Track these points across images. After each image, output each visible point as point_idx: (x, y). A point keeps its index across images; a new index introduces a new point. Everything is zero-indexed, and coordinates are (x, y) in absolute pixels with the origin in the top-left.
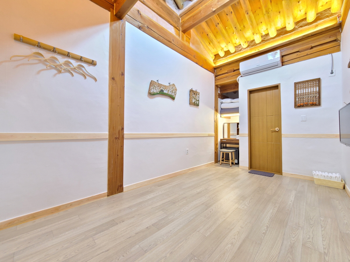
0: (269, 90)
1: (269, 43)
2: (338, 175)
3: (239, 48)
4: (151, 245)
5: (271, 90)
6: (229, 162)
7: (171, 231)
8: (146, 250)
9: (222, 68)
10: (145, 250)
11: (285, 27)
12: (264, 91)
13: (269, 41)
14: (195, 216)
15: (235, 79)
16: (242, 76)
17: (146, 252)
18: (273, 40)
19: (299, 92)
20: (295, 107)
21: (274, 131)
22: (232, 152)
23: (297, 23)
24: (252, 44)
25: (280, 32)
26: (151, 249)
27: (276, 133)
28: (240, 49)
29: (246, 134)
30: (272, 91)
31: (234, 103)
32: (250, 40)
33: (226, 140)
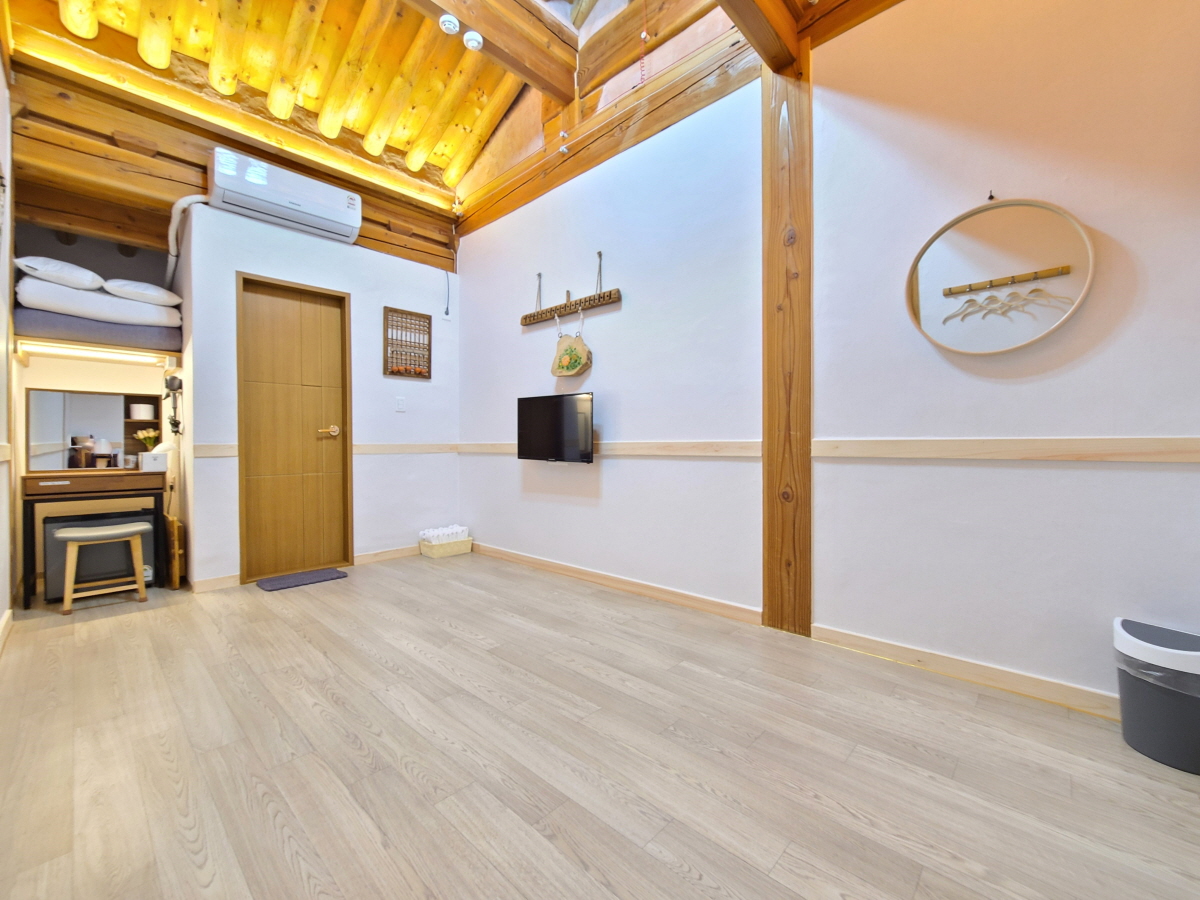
0: (311, 302)
1: (317, 146)
2: (457, 528)
3: (188, 70)
4: (642, 812)
5: (316, 303)
6: (134, 582)
7: (574, 770)
8: (665, 820)
9: (71, 94)
10: (663, 823)
11: (362, 137)
12: (293, 299)
13: (314, 140)
14: (503, 720)
15: (166, 196)
16: (206, 204)
17: (670, 820)
18: (326, 145)
19: (393, 334)
20: (385, 373)
21: (324, 435)
22: (143, 534)
23: (388, 149)
24: (253, 102)
25: (347, 136)
26: (657, 809)
27: (331, 441)
28: (198, 80)
29: (231, 447)
30: (318, 306)
31: (115, 299)
32: (245, 80)
33: (67, 483)
